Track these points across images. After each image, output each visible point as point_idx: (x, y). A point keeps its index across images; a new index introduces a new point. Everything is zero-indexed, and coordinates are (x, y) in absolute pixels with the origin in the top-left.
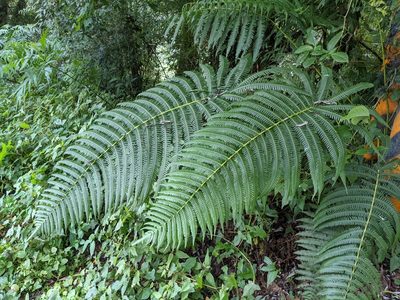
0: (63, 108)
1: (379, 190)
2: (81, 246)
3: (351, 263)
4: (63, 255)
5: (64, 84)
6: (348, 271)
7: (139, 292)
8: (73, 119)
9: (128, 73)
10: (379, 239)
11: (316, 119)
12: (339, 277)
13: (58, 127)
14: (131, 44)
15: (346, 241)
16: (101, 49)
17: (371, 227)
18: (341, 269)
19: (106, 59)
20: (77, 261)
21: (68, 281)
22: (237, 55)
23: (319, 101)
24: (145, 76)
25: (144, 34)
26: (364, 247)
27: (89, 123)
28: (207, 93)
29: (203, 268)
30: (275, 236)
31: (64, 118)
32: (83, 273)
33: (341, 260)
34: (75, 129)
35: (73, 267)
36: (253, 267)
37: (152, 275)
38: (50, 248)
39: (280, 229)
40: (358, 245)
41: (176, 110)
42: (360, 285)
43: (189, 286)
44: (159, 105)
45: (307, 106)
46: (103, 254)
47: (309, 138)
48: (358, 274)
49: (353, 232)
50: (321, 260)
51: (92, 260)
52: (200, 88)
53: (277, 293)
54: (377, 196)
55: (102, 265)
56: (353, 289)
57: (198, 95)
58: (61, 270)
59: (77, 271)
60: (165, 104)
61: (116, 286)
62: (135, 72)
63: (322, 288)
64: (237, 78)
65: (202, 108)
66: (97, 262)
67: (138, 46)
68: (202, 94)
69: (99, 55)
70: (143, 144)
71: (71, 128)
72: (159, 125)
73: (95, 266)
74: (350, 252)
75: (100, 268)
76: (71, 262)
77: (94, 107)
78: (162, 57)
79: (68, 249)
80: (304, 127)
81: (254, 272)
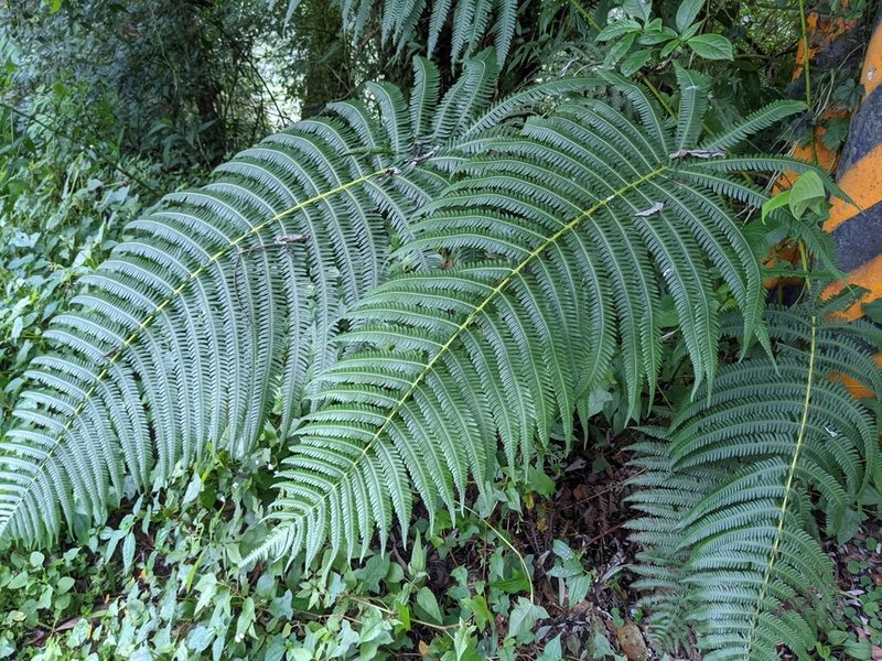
0: (32, 205)
1: (820, 365)
2: (103, 543)
3: (765, 545)
4: (60, 568)
5: (29, 145)
6: (759, 562)
7: (256, 647)
8: (58, 230)
9: (190, 112)
10: (827, 483)
11: (682, 196)
12: (738, 578)
13: (22, 253)
14: (192, 40)
15: (750, 493)
16: (119, 54)
17: (809, 454)
18: (743, 559)
19: (133, 78)
20: (96, 580)
21: (80, 631)
22: (454, 53)
23: (682, 152)
24: (230, 114)
25: (221, 14)
26: (794, 505)
27: (99, 238)
28: (389, 155)
29: (407, 577)
30: (569, 482)
31: (35, 227)
32: (113, 610)
33: (741, 539)
34: (65, 254)
35: (89, 596)
36: (525, 563)
37: (285, 606)
38: (26, 554)
39: (579, 464)
40: (779, 500)
41: (313, 206)
42: (789, 593)
43: (379, 627)
44: (269, 195)
45: (654, 164)
46: (161, 558)
47: (672, 244)
48: (781, 569)
49: (766, 469)
50: (693, 539)
51: (136, 573)
52: (370, 144)
53: (583, 617)
54: (816, 380)
55: (162, 583)
56: (773, 603)
57: (367, 162)
58: (61, 606)
59: (98, 603)
60: (284, 190)
61: (199, 637)
62: (205, 108)
63: (695, 604)
64: (464, 111)
65: (380, 196)
66: (149, 577)
67: (209, 45)
68: (378, 160)
69: (113, 71)
70: (238, 299)
71: (54, 255)
72: (273, 250)
73: (144, 587)
74: (761, 519)
75: (155, 592)
76: (82, 582)
77: (108, 196)
78: (266, 69)
79: (73, 553)
80: (655, 217)
81: (529, 574)
